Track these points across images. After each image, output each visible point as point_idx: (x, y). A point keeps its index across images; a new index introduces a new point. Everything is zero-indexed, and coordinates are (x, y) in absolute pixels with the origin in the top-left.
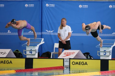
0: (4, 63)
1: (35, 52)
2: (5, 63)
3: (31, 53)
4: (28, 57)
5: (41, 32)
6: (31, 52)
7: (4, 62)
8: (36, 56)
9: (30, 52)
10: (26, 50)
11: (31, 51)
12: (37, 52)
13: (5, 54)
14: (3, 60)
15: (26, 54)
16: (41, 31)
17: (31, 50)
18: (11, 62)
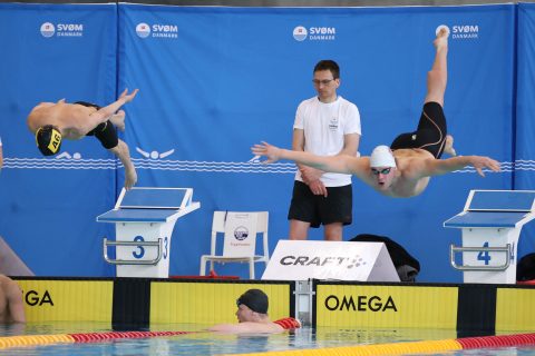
0: (360, 309)
1: (503, 255)
2: (364, 310)
3: (487, 263)
4: (469, 278)
5: (513, 160)
6: (483, 255)
7: (360, 304)
8: (510, 276)
9: (480, 258)
10: (461, 245)
11: (487, 253)
12: (513, 258)
13: (358, 265)
14: (355, 292)
15: (462, 265)
16: (510, 157)
17: (486, 245)
18: (390, 304)
